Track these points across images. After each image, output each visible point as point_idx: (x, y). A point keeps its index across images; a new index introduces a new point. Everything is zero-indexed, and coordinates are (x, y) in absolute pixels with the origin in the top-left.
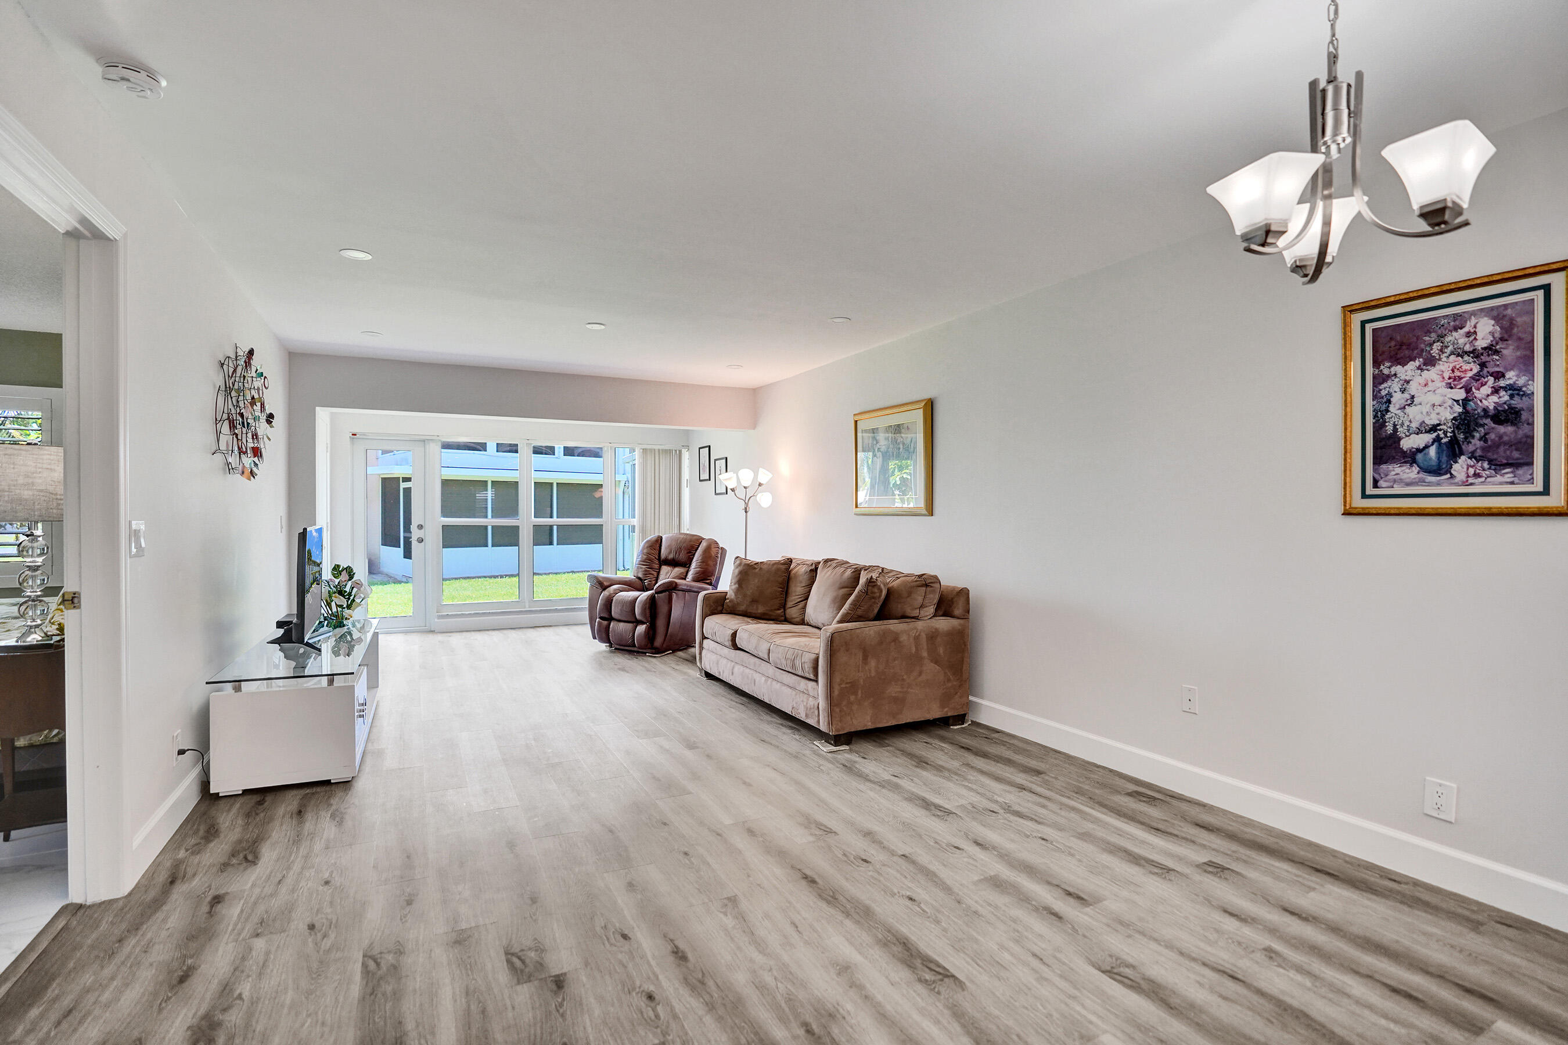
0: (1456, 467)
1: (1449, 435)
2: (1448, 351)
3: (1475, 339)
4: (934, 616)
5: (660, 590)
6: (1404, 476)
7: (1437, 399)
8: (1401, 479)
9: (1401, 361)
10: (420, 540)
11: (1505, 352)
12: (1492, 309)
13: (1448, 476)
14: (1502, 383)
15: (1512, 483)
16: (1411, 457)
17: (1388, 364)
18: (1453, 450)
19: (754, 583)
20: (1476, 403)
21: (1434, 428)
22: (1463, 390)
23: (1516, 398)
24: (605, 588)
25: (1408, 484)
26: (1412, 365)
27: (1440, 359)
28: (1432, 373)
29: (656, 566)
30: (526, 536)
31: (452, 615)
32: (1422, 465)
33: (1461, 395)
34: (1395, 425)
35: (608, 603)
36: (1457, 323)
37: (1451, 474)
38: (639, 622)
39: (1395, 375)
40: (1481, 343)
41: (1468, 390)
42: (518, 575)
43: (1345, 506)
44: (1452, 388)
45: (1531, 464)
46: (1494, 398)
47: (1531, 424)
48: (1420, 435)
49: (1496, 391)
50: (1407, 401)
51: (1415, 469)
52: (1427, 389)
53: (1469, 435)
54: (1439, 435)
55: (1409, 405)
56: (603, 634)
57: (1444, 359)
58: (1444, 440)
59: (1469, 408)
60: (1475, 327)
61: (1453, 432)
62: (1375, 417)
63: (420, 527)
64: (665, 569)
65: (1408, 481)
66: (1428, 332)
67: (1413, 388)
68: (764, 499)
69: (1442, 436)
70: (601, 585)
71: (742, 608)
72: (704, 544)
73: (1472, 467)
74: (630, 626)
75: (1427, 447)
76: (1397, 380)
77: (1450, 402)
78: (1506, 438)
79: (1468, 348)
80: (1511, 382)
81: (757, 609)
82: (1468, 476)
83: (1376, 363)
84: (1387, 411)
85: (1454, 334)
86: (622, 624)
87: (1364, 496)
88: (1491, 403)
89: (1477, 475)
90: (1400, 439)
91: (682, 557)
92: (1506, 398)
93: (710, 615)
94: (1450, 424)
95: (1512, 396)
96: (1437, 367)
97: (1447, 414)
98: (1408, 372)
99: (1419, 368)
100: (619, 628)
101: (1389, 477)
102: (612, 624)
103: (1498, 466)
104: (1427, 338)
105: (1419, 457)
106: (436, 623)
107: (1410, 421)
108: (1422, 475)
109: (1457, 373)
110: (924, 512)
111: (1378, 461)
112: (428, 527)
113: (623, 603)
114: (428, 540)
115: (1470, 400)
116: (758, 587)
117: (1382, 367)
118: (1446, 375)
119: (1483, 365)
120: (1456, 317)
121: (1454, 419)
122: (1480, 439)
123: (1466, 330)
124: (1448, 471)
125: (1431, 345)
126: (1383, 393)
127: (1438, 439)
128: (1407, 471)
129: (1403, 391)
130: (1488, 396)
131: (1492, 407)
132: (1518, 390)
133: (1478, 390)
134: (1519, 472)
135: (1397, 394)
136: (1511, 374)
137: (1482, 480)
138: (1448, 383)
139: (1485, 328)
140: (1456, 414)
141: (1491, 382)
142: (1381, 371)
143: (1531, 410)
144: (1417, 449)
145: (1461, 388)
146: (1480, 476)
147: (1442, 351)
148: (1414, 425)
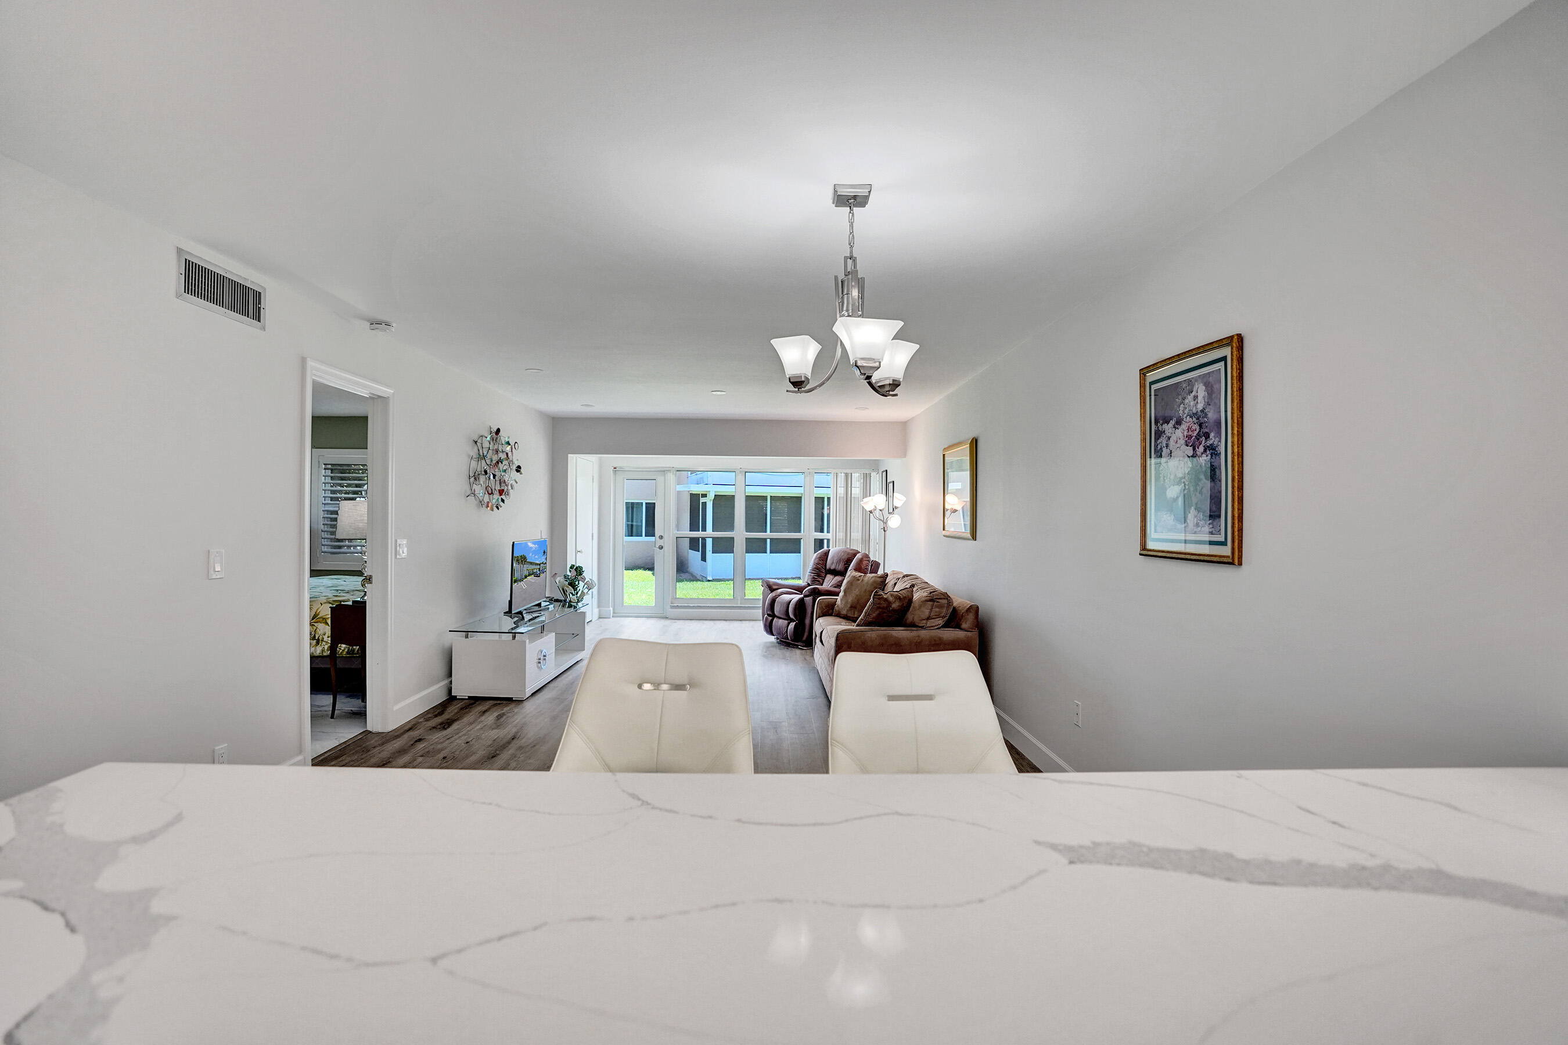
0: (1190, 516)
1: (1187, 487)
2: (1187, 411)
3: (1197, 402)
4: (942, 627)
5: (807, 593)
7: (1181, 455)
8: (1166, 526)
9: (1167, 420)
10: (661, 548)
11: (1209, 415)
12: (1203, 376)
13: (1186, 524)
14: (1209, 443)
15: (1214, 533)
16: (1170, 506)
17: (1161, 422)
18: (1188, 502)
19: (856, 592)
21: (1181, 481)
23: (1214, 457)
24: (772, 590)
26: (1171, 424)
27: (1183, 420)
28: (1179, 432)
29: (823, 575)
30: (740, 545)
31: (681, 606)
32: (1175, 514)
34: (1164, 477)
35: (773, 602)
36: (1190, 387)
37: (1187, 522)
38: (792, 620)
39: (1165, 431)
40: (1200, 407)
41: (1194, 449)
42: (733, 580)
43: (1142, 547)
44: (1187, 445)
45: (1219, 516)
47: (1220, 481)
48: (1175, 486)
49: (1205, 451)
50: (1170, 455)
51: (1172, 516)
52: (1177, 445)
53: (1195, 486)
54: (1182, 487)
55: (1169, 459)
56: (769, 629)
57: (1185, 419)
58: (1186, 492)
59: (1193, 464)
60: (1197, 392)
61: (1188, 485)
62: (1155, 469)
63: (661, 537)
64: (829, 577)
65: (1171, 527)
66: (1178, 394)
67: (1172, 442)
68: (894, 522)
69: (1184, 488)
70: (771, 588)
71: (844, 612)
72: (858, 556)
73: (1196, 517)
74: (786, 622)
75: (1177, 497)
76: (1165, 436)
77: (1188, 457)
78: (1210, 493)
79: (1194, 411)
80: (1211, 442)
81: (854, 614)
82: (1194, 526)
83: (1156, 422)
84: (1161, 464)
85: (1189, 397)
86: (781, 621)
87: (1150, 539)
88: (1203, 459)
89: (1197, 524)
90: (1166, 489)
91: (840, 567)
92: (1209, 456)
93: (822, 616)
94: (1187, 478)
95: (1212, 455)
96: (1182, 427)
97: (1185, 469)
98: (1169, 429)
99: (1175, 427)
100: (779, 623)
101: (1160, 524)
102: (775, 619)
103: (1205, 517)
104: (1177, 400)
105: (1175, 505)
106: (671, 612)
107: (1170, 474)
108: (1176, 523)
109: (1190, 433)
110: (969, 536)
111: (1157, 508)
112: (665, 537)
113: (781, 603)
114: (665, 548)
115: (1194, 457)
116: (857, 595)
117: (1159, 424)
118: (1186, 433)
119: (1201, 425)
120: (1188, 382)
121: (1189, 473)
123: (1194, 393)
124: (1185, 520)
125: (1179, 406)
127: (1183, 491)
128: (1169, 519)
130: (1202, 454)
131: (1203, 464)
132: (1214, 449)
133: (1198, 448)
134: (1215, 523)
135: (1164, 449)
136: (1212, 435)
137: (1199, 529)
138: (1186, 441)
139: (1201, 391)
140: (1189, 469)
141: (1203, 442)
142: (1158, 427)
143: (1220, 469)
144: (1174, 499)
145: (1191, 446)
146: (1199, 526)
147: (1184, 412)
148: (1172, 477)
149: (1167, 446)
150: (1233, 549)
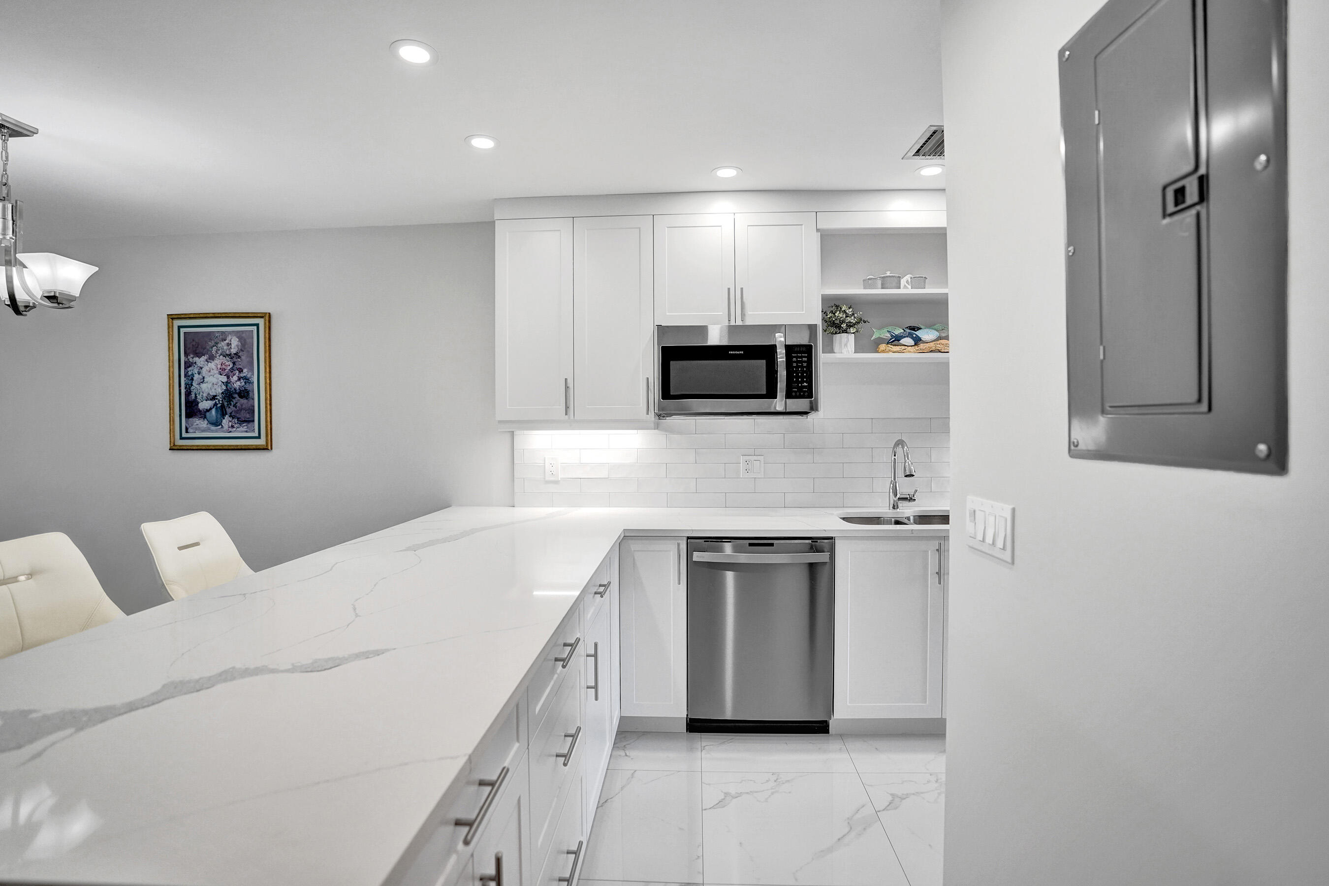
0: (224, 421)
1: (221, 402)
2: (220, 352)
3: (231, 347)
6: (201, 426)
7: (214, 380)
8: (199, 428)
9: (199, 355)
11: (242, 357)
12: (238, 332)
13: (220, 426)
14: (242, 375)
15: (246, 432)
16: (203, 414)
17: (192, 356)
18: (222, 411)
20: (231, 385)
21: (214, 398)
22: (226, 377)
23: (247, 384)
25: (203, 431)
26: (204, 358)
27: (216, 357)
28: (212, 365)
32: (209, 419)
33: (225, 379)
34: (196, 394)
36: (223, 337)
37: (222, 426)
39: (195, 363)
40: (234, 351)
41: (228, 377)
43: (170, 444)
44: (221, 375)
45: (253, 421)
46: (238, 383)
47: (253, 399)
48: (208, 401)
49: (239, 379)
50: (201, 380)
51: (206, 422)
52: (210, 374)
53: (229, 402)
54: (216, 402)
55: (202, 382)
57: (218, 357)
58: (219, 405)
59: (228, 388)
60: (231, 341)
61: (222, 401)
62: (186, 388)
65: (203, 429)
66: (211, 340)
67: (204, 371)
69: (218, 403)
73: (231, 421)
75: (211, 409)
76: (196, 366)
77: (220, 382)
78: (244, 406)
79: (228, 352)
80: (245, 375)
82: (229, 427)
83: (186, 354)
84: (192, 385)
85: (222, 343)
87: (182, 438)
88: (237, 385)
89: (232, 427)
90: (198, 403)
92: (243, 384)
94: (221, 396)
95: (245, 383)
96: (216, 361)
97: (219, 390)
98: (200, 361)
99: (207, 361)
101: (193, 426)
103: (241, 422)
104: (210, 343)
105: (208, 414)
107: (203, 393)
108: (209, 426)
109: (224, 367)
111: (189, 415)
115: (229, 383)
117: (189, 357)
118: (219, 367)
119: (234, 363)
120: (223, 333)
121: (222, 393)
122: (234, 406)
123: (227, 341)
124: (220, 424)
125: (212, 348)
126: (190, 373)
127: (216, 404)
128: (202, 423)
130: (236, 381)
131: (238, 388)
132: (248, 380)
133: (232, 377)
134: (249, 426)
135: (196, 375)
136: (245, 370)
137: (235, 429)
138: (220, 372)
139: (235, 342)
140: (223, 391)
141: (237, 374)
142: (189, 359)
143: (253, 392)
144: (207, 410)
145: (225, 375)
146: (234, 427)
147: (216, 352)
148: (205, 395)
149: (199, 373)
150: (267, 440)
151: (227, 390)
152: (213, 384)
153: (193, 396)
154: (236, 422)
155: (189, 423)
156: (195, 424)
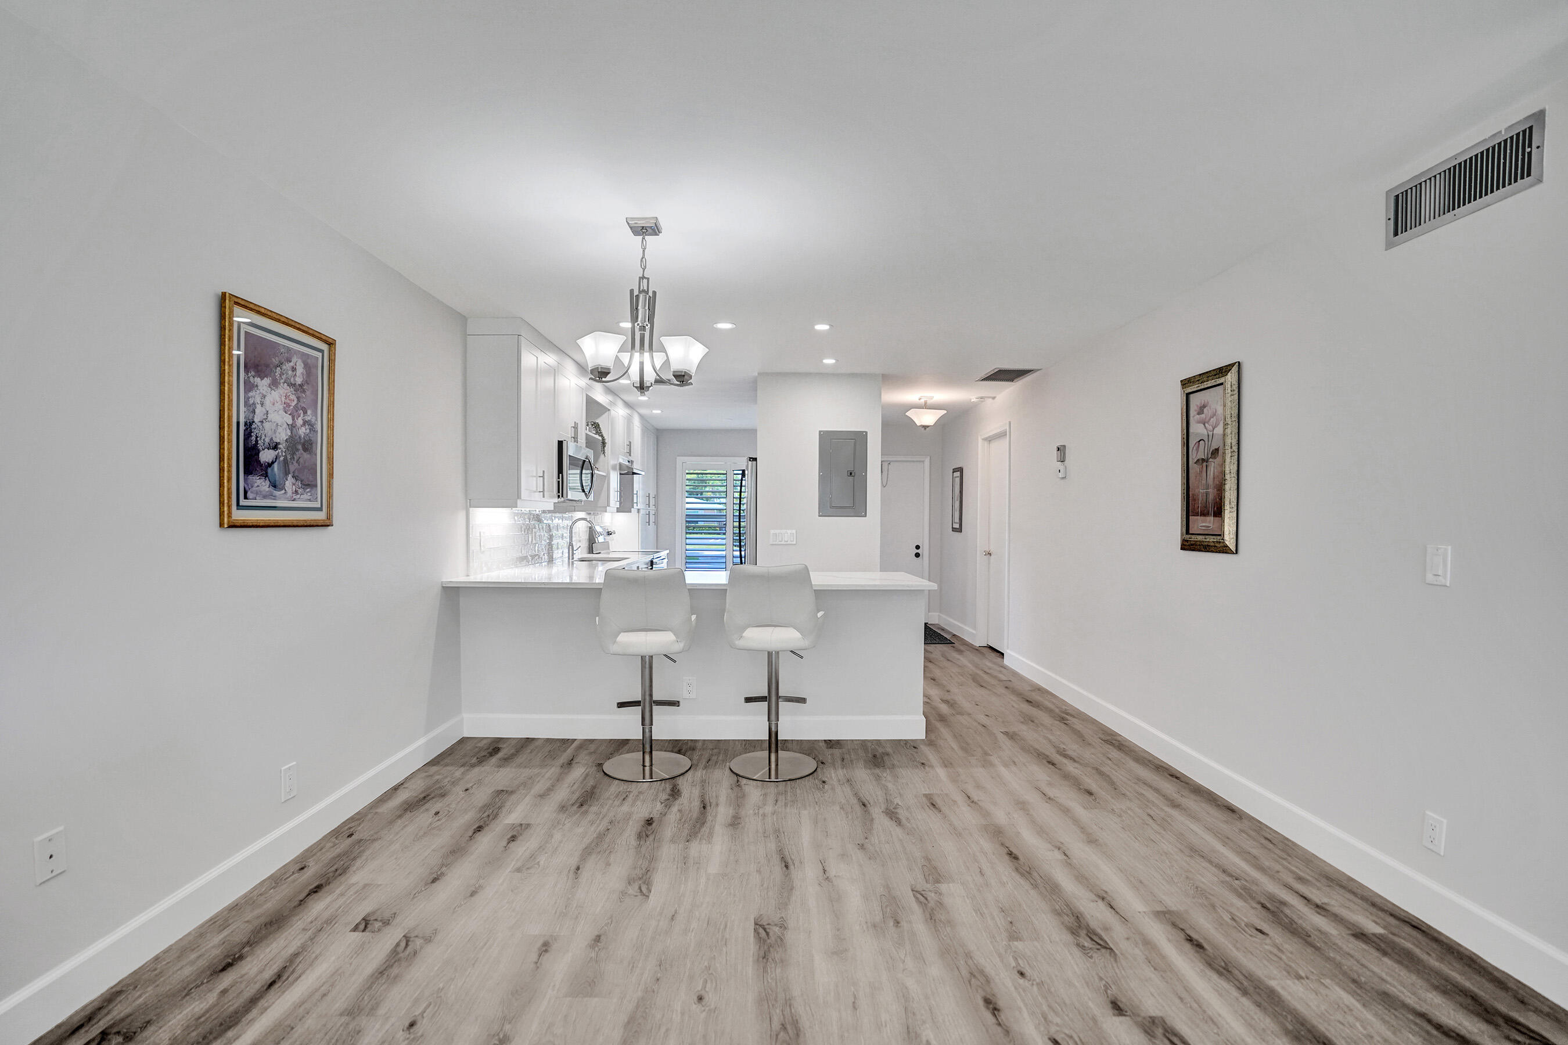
0: (287, 483)
1: (284, 454)
2: (284, 377)
3: (296, 374)
6: (262, 488)
7: (279, 420)
8: (260, 492)
9: (261, 374)
11: (307, 393)
12: (303, 354)
13: (283, 491)
14: (306, 418)
15: (309, 500)
16: (264, 470)
17: (253, 374)
18: (285, 469)
20: (296, 431)
21: (277, 446)
22: (291, 417)
23: (312, 432)
25: (264, 496)
26: (266, 381)
27: (280, 383)
28: (276, 394)
32: (271, 479)
33: (290, 420)
34: (257, 437)
36: (289, 356)
37: (285, 490)
39: (257, 386)
40: (299, 380)
41: (293, 418)
44: (286, 412)
45: (316, 485)
46: (303, 429)
47: (315, 456)
48: (270, 450)
49: (304, 424)
50: (264, 415)
51: (268, 482)
52: (274, 408)
53: (293, 454)
54: (279, 452)
55: (264, 419)
57: (282, 384)
58: (282, 458)
59: (294, 433)
60: (295, 365)
61: (285, 452)
65: (264, 493)
66: (275, 355)
67: (267, 402)
73: (294, 484)
75: (273, 463)
76: (257, 391)
77: (286, 424)
78: (307, 464)
79: (292, 380)
80: (309, 418)
82: (293, 493)
83: (245, 372)
84: (253, 421)
85: (287, 365)
87: (239, 505)
88: (303, 431)
89: (296, 492)
90: (259, 451)
92: (308, 431)
94: (284, 445)
95: (310, 430)
96: (279, 390)
97: (283, 435)
98: (264, 387)
99: (269, 386)
101: (253, 489)
103: (305, 485)
104: (273, 360)
105: (269, 470)
107: (265, 436)
108: (272, 489)
109: (288, 401)
111: (246, 470)
115: (294, 427)
117: (249, 376)
118: (283, 400)
119: (299, 398)
120: (289, 349)
121: (286, 440)
122: (297, 462)
123: (292, 364)
124: (283, 487)
125: (276, 368)
126: (251, 402)
127: (279, 456)
128: (263, 483)
129: (262, 404)
130: (301, 426)
131: (302, 436)
132: (313, 426)
133: (297, 419)
134: (312, 491)
135: (259, 406)
136: (309, 412)
137: (298, 496)
138: (284, 408)
139: (300, 368)
140: (287, 437)
141: (302, 415)
142: (247, 378)
143: (317, 444)
144: (268, 463)
145: (290, 415)
146: (298, 494)
147: (281, 376)
148: (267, 440)
150: (328, 513)
151: (291, 437)
152: (277, 425)
153: (253, 438)
154: (300, 485)
155: (249, 481)
156: (256, 485)
